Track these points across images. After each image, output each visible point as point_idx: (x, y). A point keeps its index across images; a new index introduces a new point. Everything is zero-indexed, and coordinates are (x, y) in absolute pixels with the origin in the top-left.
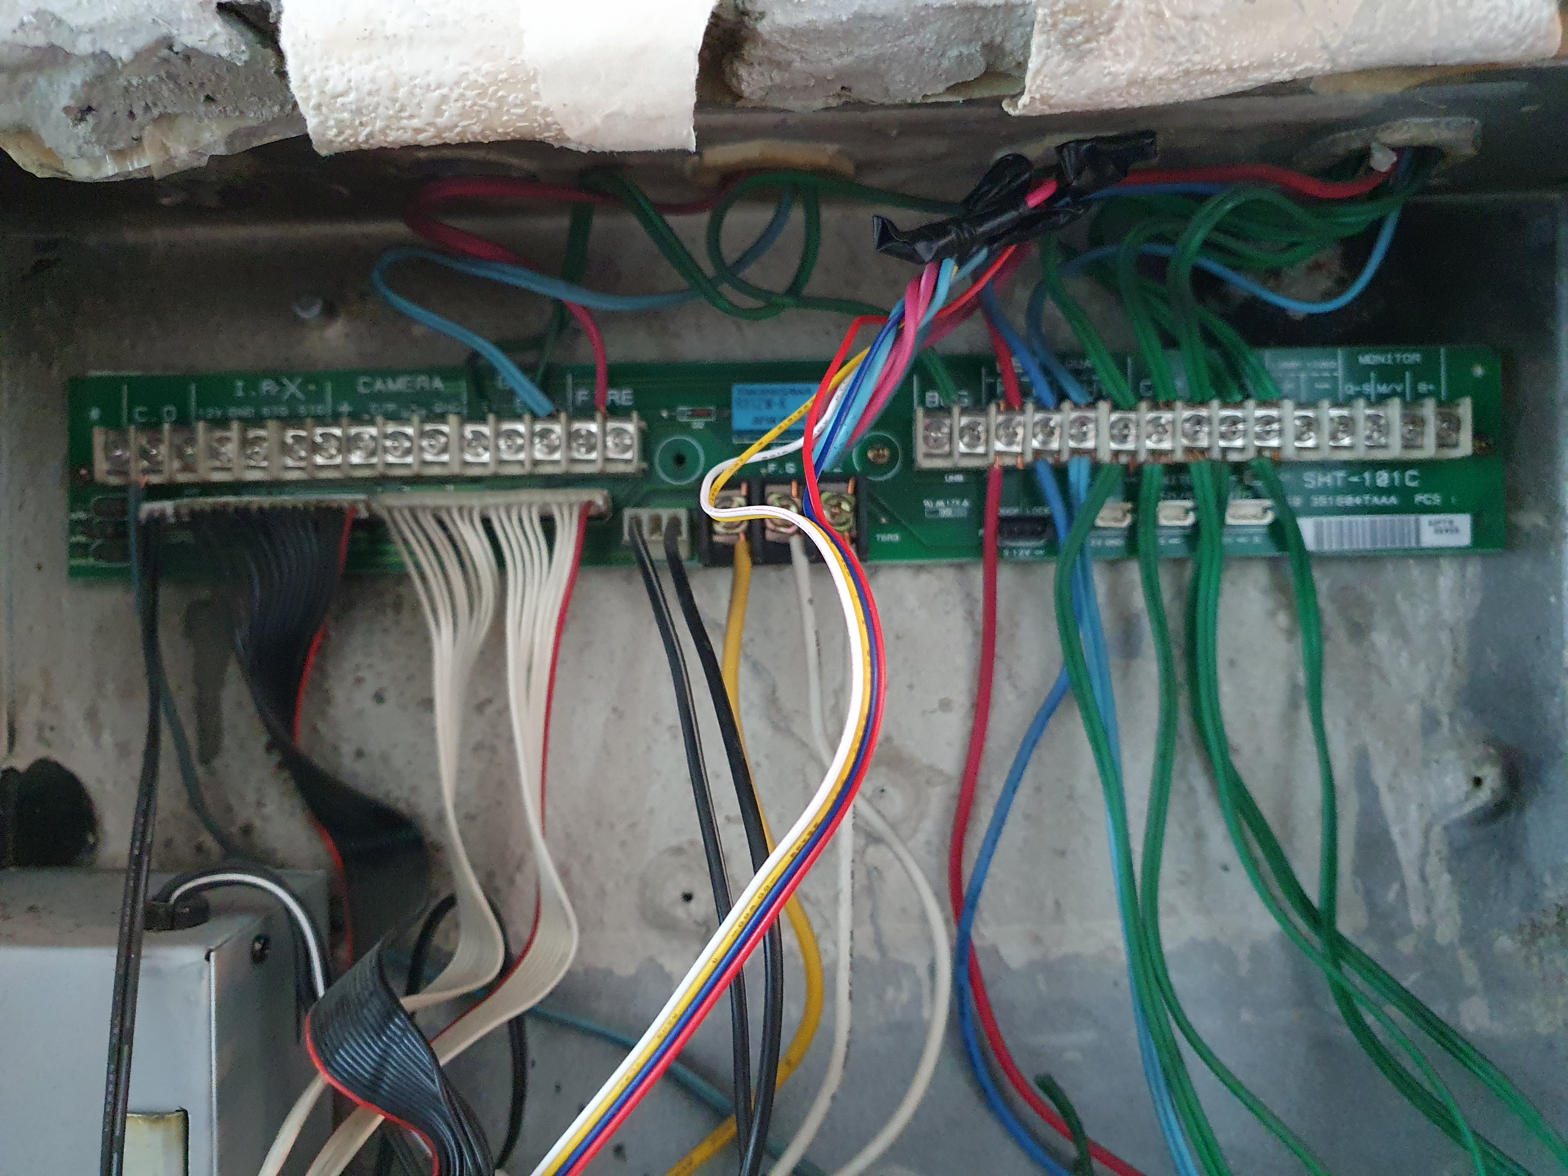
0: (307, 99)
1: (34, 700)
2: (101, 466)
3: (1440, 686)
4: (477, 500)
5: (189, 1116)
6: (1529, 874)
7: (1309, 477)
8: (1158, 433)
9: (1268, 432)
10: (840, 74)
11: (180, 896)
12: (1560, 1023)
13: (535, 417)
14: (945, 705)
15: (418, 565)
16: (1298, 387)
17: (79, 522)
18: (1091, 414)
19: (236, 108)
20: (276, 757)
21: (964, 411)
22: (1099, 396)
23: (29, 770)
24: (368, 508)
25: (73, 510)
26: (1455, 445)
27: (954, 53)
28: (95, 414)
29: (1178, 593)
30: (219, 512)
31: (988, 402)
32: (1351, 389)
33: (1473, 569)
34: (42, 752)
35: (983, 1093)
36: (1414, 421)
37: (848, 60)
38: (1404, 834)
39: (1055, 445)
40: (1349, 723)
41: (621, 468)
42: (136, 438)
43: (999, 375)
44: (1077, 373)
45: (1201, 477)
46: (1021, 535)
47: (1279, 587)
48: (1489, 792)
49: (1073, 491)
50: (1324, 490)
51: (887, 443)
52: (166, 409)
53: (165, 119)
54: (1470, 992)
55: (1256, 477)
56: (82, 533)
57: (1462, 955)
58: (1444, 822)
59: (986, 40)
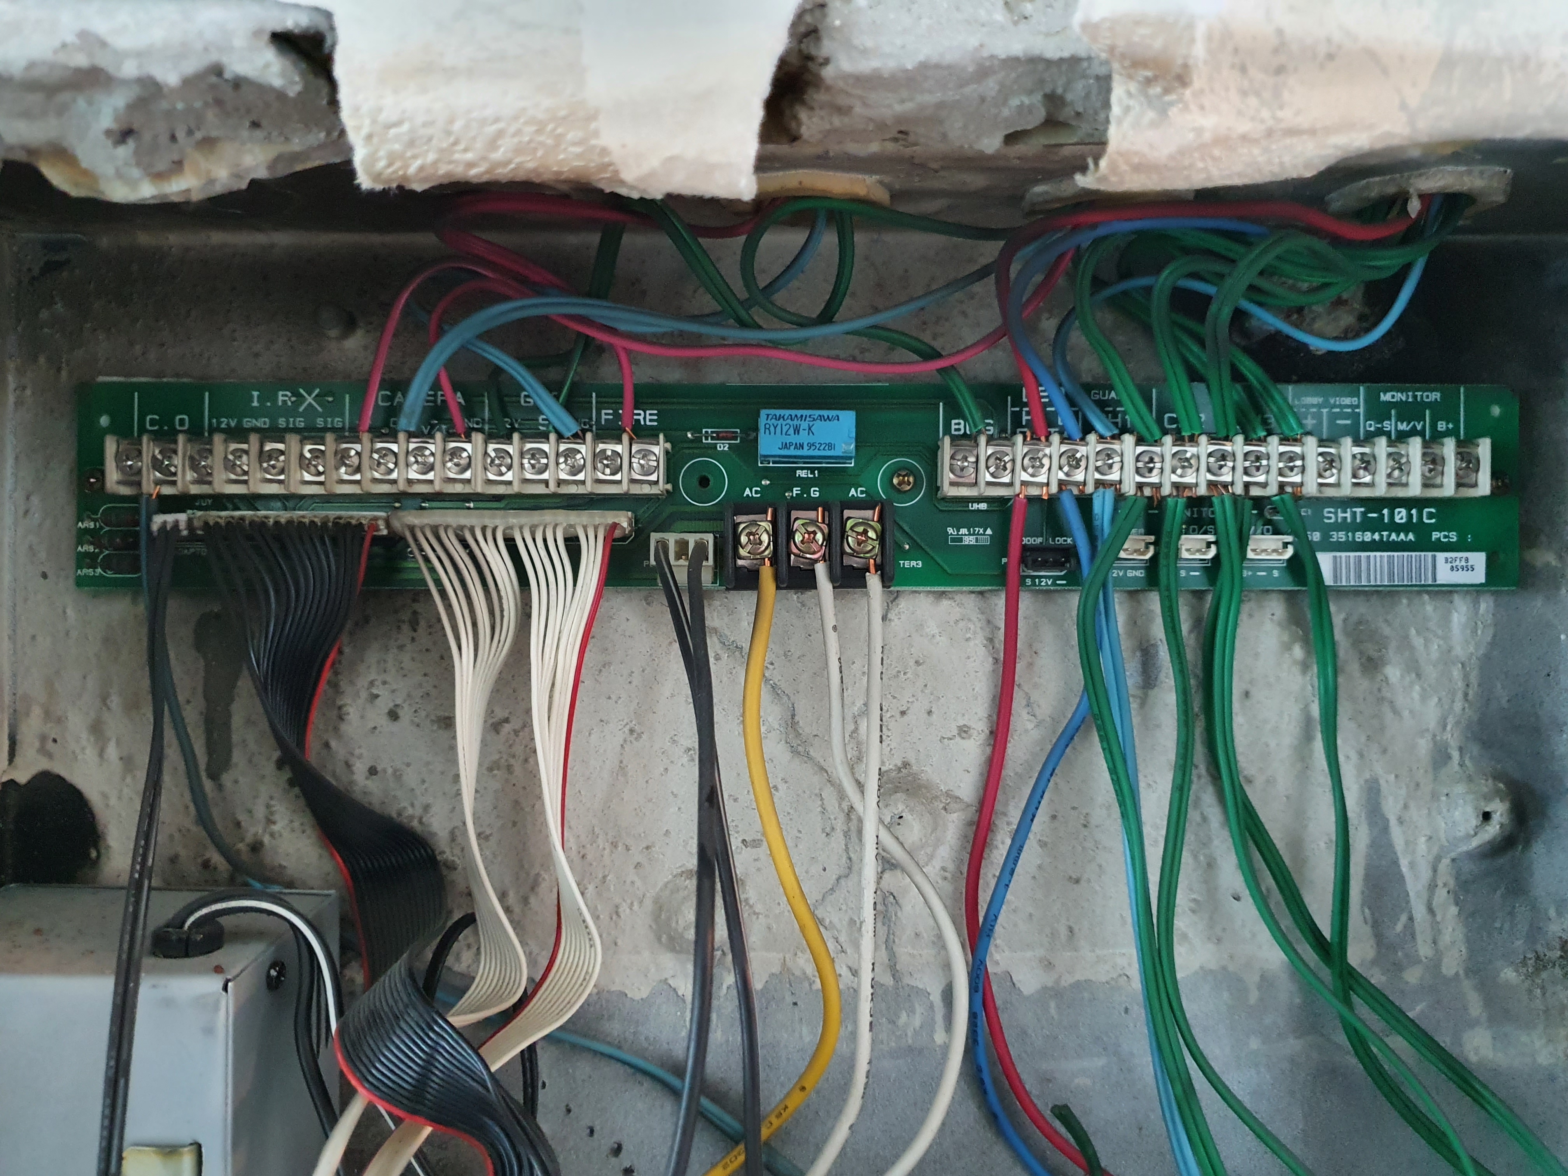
0: (358, 128)
1: (37, 711)
2: (113, 476)
3: (1451, 721)
4: (500, 520)
5: (203, 1150)
6: (1534, 908)
7: (1330, 512)
8: (1183, 467)
9: (1291, 469)
10: (899, 119)
11: (194, 922)
12: (1561, 1054)
13: (560, 437)
14: (964, 731)
15: (438, 582)
16: (1320, 423)
17: (87, 530)
18: (1116, 446)
19: (281, 134)
20: (287, 774)
21: (990, 440)
22: (1124, 429)
23: (29, 782)
24: (388, 525)
25: (80, 519)
26: (1475, 485)
27: (1015, 102)
28: (104, 421)
29: (1197, 622)
30: (234, 526)
31: (1014, 433)
32: (1372, 426)
33: (1486, 605)
34: (43, 764)
35: (992, 1119)
36: (1433, 461)
37: (909, 106)
38: (1412, 865)
39: (1079, 476)
40: (1361, 755)
41: (646, 490)
42: (150, 449)
43: (1026, 405)
44: (1102, 405)
45: (1223, 511)
46: (1044, 565)
47: (1295, 619)
48: (1498, 827)
49: (1097, 523)
50: (1342, 526)
51: (911, 471)
52: (178, 417)
53: (208, 144)
54: (1473, 1024)
55: (1275, 511)
56: (91, 543)
57: (1467, 986)
58: (1453, 855)
59: (1048, 90)
